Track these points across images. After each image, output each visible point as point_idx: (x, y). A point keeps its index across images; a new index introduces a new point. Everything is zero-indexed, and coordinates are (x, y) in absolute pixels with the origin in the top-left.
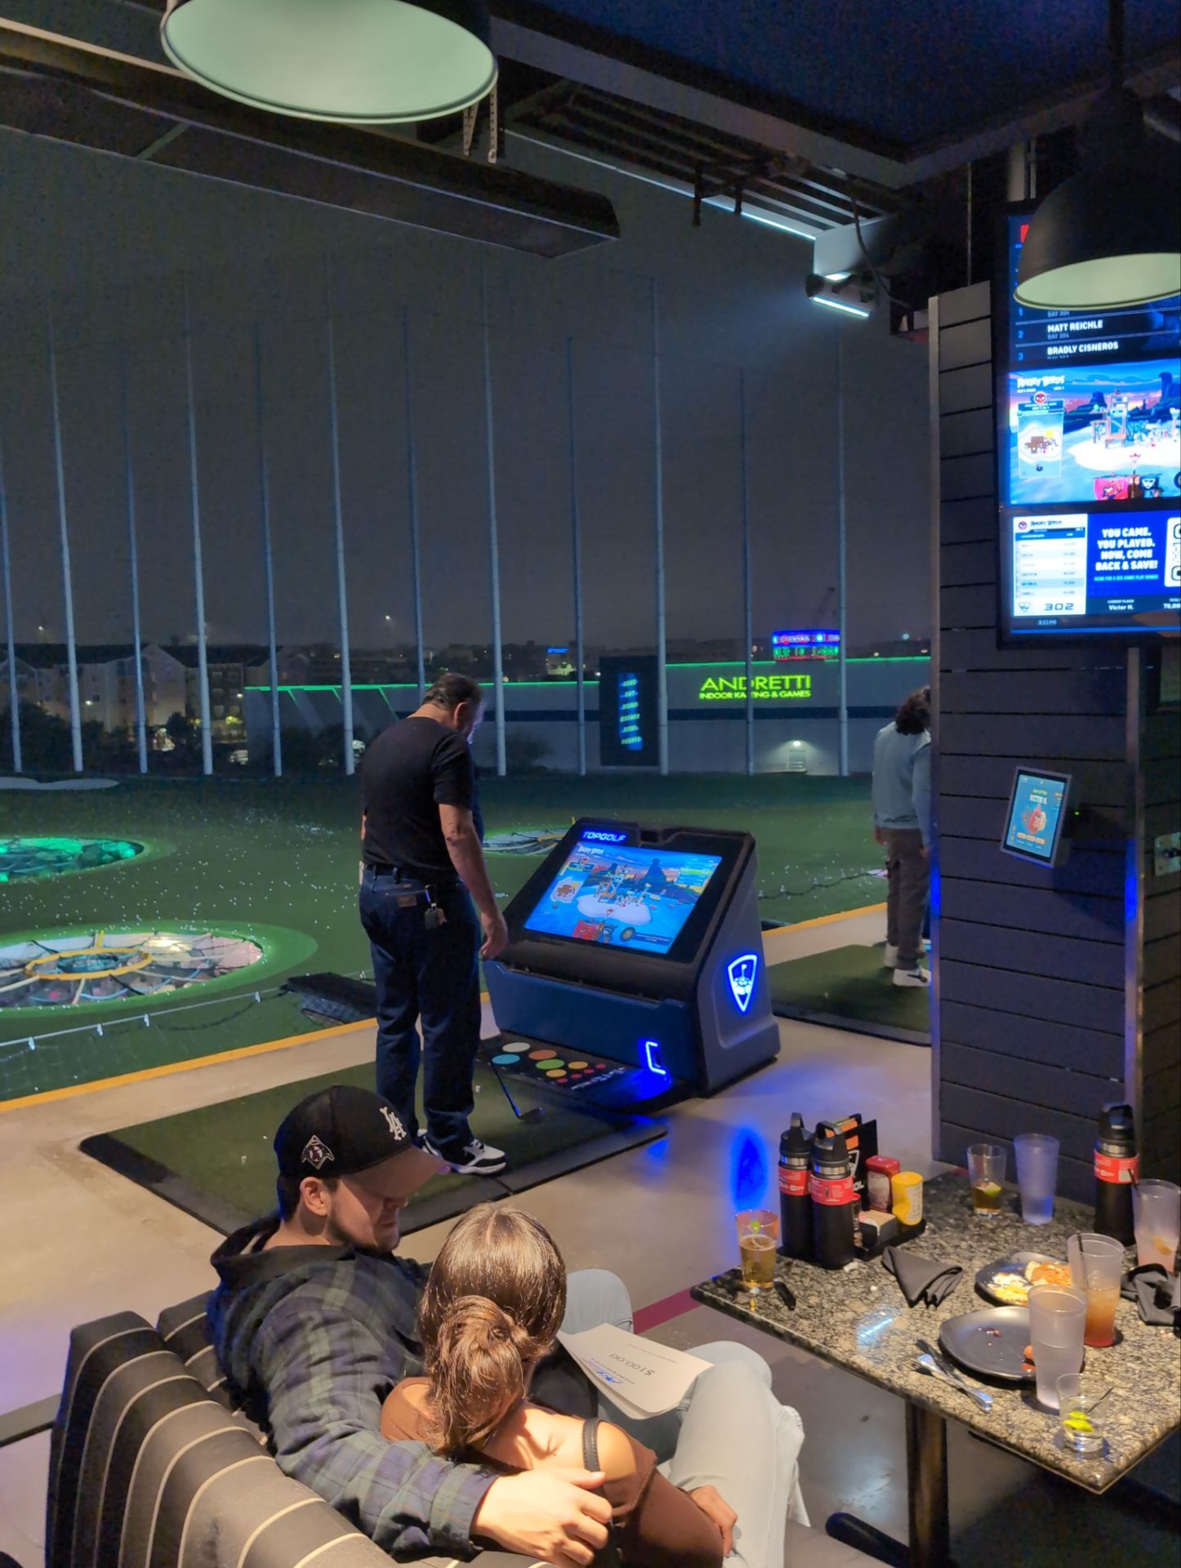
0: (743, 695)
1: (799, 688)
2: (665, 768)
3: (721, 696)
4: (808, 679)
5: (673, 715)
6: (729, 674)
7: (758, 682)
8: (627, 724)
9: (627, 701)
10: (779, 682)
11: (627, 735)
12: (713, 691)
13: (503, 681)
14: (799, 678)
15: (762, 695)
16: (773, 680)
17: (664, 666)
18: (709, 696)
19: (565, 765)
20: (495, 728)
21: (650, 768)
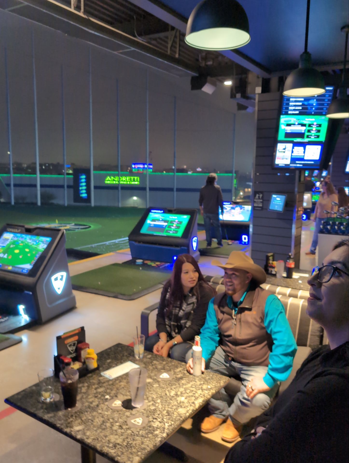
0: (117, 182)
1: (136, 181)
2: (93, 204)
3: (112, 182)
4: (138, 178)
5: (95, 187)
6: (114, 176)
7: (124, 178)
8: (82, 190)
9: (82, 182)
10: (129, 179)
11: (82, 193)
12: (109, 180)
13: (38, 175)
14: (136, 178)
15: (125, 183)
16: (128, 178)
17: (92, 172)
18: (108, 182)
19: (61, 202)
20: (37, 190)
21: (88, 204)
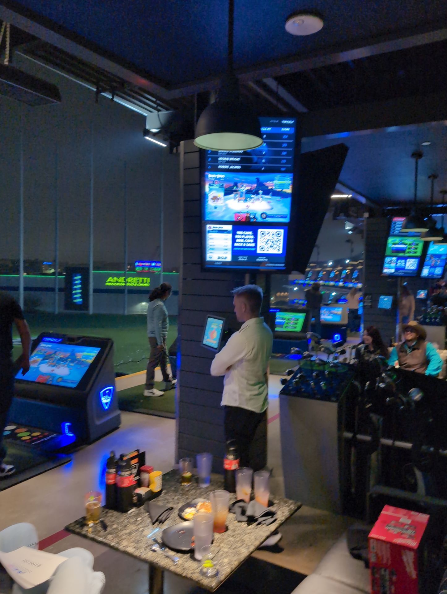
0: (124, 284)
1: (145, 283)
2: (91, 311)
3: (115, 284)
4: (149, 279)
5: (95, 291)
6: (118, 276)
7: (129, 279)
8: (76, 294)
9: (76, 284)
10: (137, 280)
11: (76, 298)
12: (112, 282)
13: (23, 275)
14: (145, 279)
15: (131, 285)
16: (135, 279)
17: (92, 272)
18: (110, 284)
19: (49, 310)
20: (19, 295)
21: (85, 312)
